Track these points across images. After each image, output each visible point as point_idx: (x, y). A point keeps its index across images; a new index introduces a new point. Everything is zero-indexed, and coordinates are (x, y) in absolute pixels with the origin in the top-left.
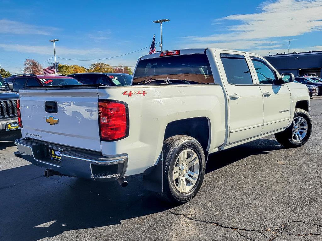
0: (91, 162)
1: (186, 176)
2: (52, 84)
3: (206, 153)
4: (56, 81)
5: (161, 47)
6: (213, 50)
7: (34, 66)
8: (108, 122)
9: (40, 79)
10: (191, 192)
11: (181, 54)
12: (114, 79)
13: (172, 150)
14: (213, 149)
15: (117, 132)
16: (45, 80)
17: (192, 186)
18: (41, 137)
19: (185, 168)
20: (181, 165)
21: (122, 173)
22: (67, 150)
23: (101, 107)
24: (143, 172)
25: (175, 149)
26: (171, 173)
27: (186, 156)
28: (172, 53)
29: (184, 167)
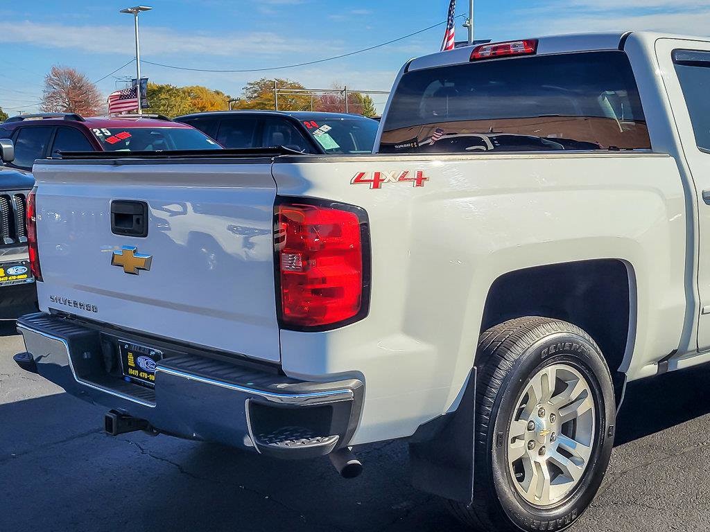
0: (249, 396)
1: (550, 453)
2: (127, 143)
3: (618, 378)
4: (140, 135)
5: (469, 28)
6: (648, 39)
7: (74, 88)
8: (304, 269)
9: (94, 130)
10: (565, 504)
11: (541, 52)
12: (317, 131)
13: (505, 365)
14: (641, 366)
15: (331, 303)
16: (109, 134)
17: (570, 486)
18: (95, 310)
19: (547, 425)
20: (533, 416)
21: (345, 435)
22: (173, 354)
23: (285, 219)
24: (409, 432)
25: (516, 361)
26: (502, 440)
27: (552, 388)
28: (512, 50)
29: (544, 421)
